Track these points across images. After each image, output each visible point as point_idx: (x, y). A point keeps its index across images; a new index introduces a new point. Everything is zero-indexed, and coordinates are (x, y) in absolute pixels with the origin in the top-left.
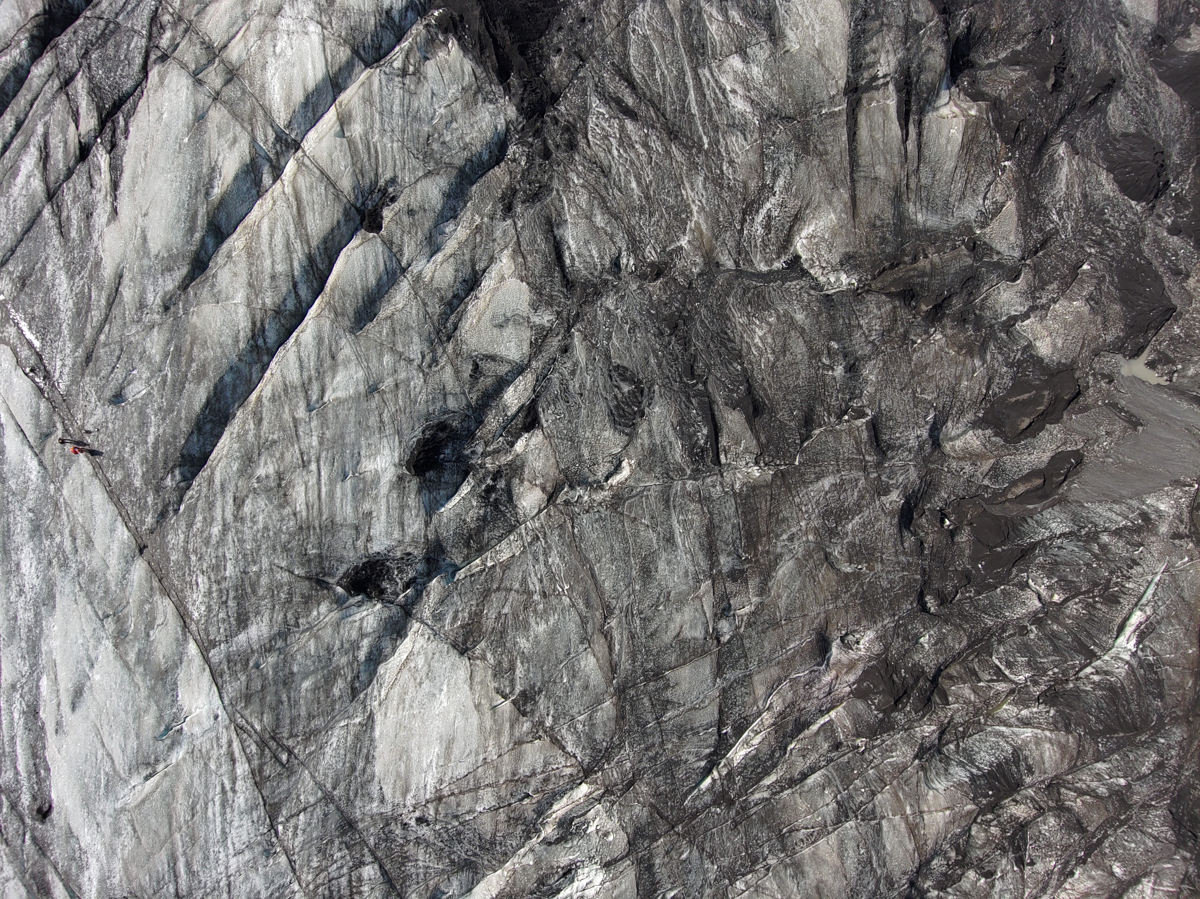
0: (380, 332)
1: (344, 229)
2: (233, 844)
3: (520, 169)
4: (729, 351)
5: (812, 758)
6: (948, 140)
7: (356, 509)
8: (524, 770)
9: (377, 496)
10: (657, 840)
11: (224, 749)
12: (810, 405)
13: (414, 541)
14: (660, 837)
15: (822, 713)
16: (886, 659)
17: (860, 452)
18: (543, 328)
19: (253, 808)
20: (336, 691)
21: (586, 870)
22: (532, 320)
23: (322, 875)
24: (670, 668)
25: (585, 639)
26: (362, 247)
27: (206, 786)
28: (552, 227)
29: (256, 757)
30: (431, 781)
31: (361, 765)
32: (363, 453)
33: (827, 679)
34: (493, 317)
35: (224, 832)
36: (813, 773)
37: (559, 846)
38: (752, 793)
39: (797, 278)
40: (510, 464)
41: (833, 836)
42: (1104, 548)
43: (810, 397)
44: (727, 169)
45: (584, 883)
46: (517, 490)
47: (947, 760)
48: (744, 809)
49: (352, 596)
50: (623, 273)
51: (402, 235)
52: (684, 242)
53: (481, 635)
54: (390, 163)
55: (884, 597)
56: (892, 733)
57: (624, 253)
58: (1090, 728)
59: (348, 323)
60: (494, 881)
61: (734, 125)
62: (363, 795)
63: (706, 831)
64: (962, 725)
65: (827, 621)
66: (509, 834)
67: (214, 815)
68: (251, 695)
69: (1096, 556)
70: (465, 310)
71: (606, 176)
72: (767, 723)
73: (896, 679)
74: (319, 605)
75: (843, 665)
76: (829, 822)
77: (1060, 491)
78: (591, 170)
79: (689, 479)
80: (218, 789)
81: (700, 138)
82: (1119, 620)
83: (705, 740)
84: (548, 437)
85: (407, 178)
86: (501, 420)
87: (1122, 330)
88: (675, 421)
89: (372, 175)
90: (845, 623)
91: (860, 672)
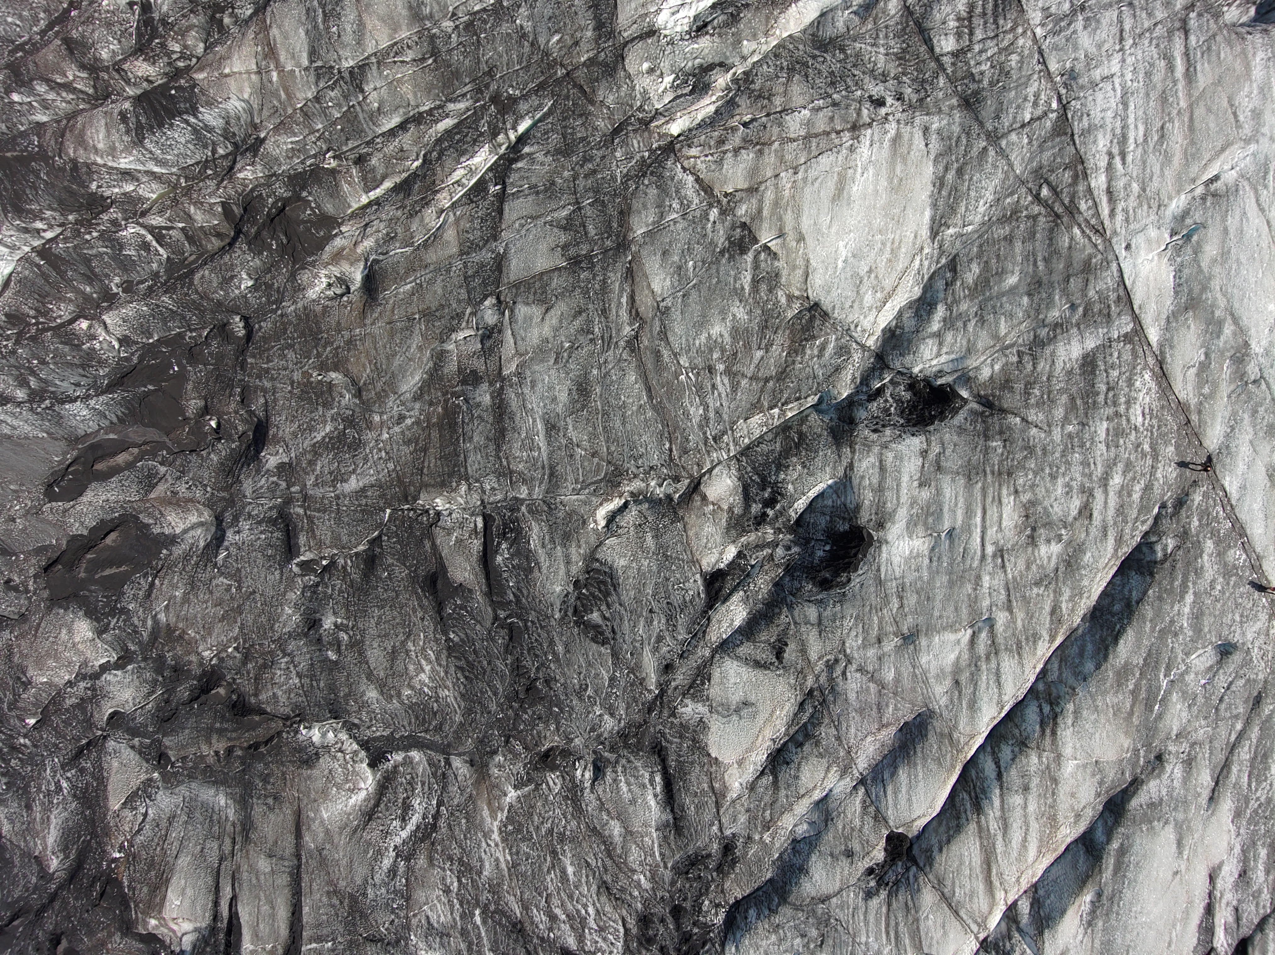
0: (896, 709)
1: (934, 841)
2: (1114, 89)
3: (711, 896)
4: (463, 656)
5: (392, 147)
6: (183, 891)
7: (939, 492)
8: (748, 156)
9: (912, 506)
10: (589, 59)
11: (1121, 206)
12: (367, 583)
13: (868, 446)
14: (584, 64)
15: (377, 202)
16: (294, 264)
17: (310, 519)
18: (694, 698)
19: (1087, 132)
20: (976, 269)
21: (678, 29)
22: (706, 709)
23: (1006, 43)
24: (559, 269)
25: (663, 312)
26: (914, 816)
27: (1144, 162)
28: (675, 824)
29: (1081, 194)
30: (864, 150)
31: (950, 176)
32: (926, 561)
33: (368, 243)
34: (754, 716)
35: (1125, 105)
36: (392, 129)
37: (710, 61)
38: (468, 109)
39: (375, 739)
40: (744, 531)
41: (370, 50)
42: (23, 383)
43: (367, 594)
44: (452, 883)
45: (683, 13)
46: (737, 500)
47: (227, 135)
48: (479, 91)
49: (949, 385)
50: (590, 758)
51: (862, 827)
52: (512, 794)
53: (791, 325)
54: (871, 918)
55: (293, 339)
56: (292, 172)
57: (587, 784)
58: (47, 163)
59: (935, 723)
60: (792, 23)
61: (442, 935)
62: (950, 139)
63: (527, 68)
64: (208, 177)
65: (363, 314)
66: (771, 80)
67: (1136, 126)
68: (1082, 272)
69: (33, 373)
70: (789, 726)
71: (605, 882)
72: (445, 194)
73: (283, 238)
74: (991, 377)
75: (348, 259)
76: (374, 68)
77: (75, 452)
78: (623, 890)
79: (524, 500)
80: (1129, 158)
81: (484, 922)
82: (8, 294)
83: (522, 178)
84: (694, 562)
85: (852, 897)
86: (752, 585)
88: (536, 573)
89: (894, 905)
90: (342, 310)
91: (327, 248)
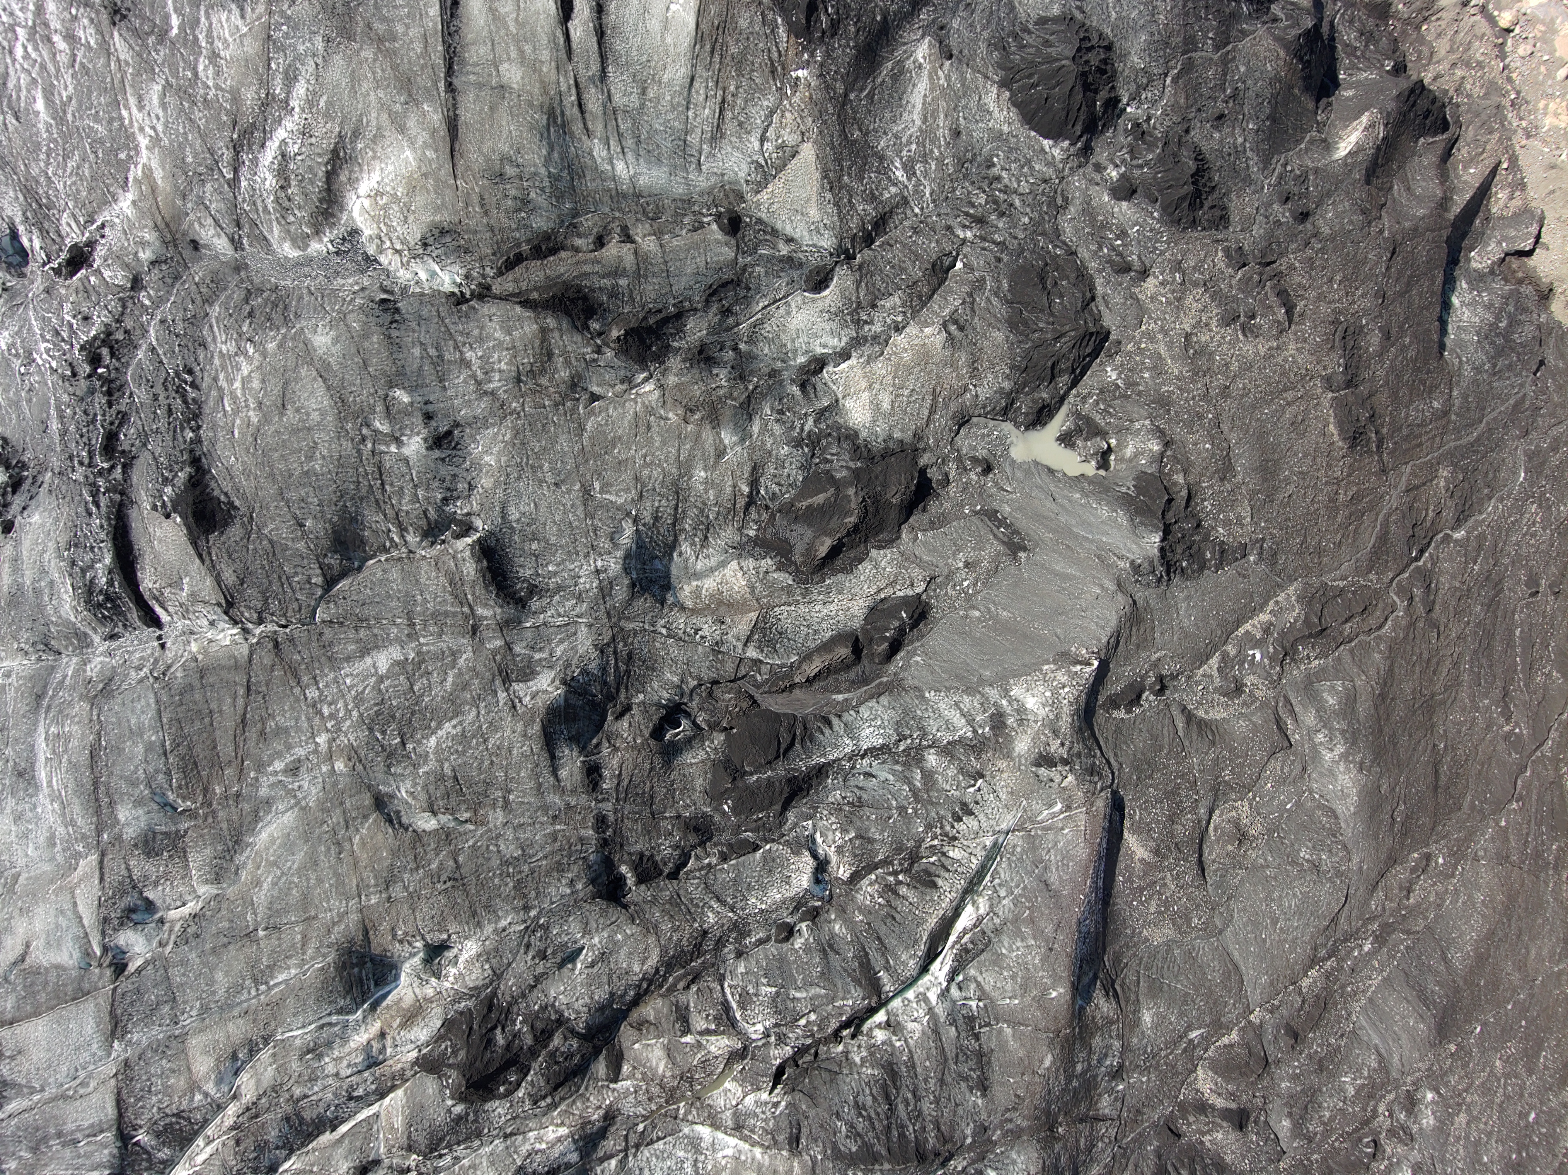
4: (186, 406)
6: (666, 24)
12: (345, 509)
16: (491, 996)
17: (461, 599)
24: (5, 1023)
33: (360, 1038)
39: (357, 272)
42: (928, 776)
44: (206, 68)
50: (31, 265)
52: (125, 203)
55: (503, 874)
56: (477, 1143)
57: (21, 228)
58: (835, 1147)
64: (642, 1119)
65: (367, 929)
69: (914, 792)
72: (226, 1124)
73: (501, 1037)
75: (403, 1008)
77: (892, 669)
81: (167, 18)
82: (932, 922)
83: (90, 1155)
87: (1008, 377)
90: (411, 929)
91: (439, 1023)
